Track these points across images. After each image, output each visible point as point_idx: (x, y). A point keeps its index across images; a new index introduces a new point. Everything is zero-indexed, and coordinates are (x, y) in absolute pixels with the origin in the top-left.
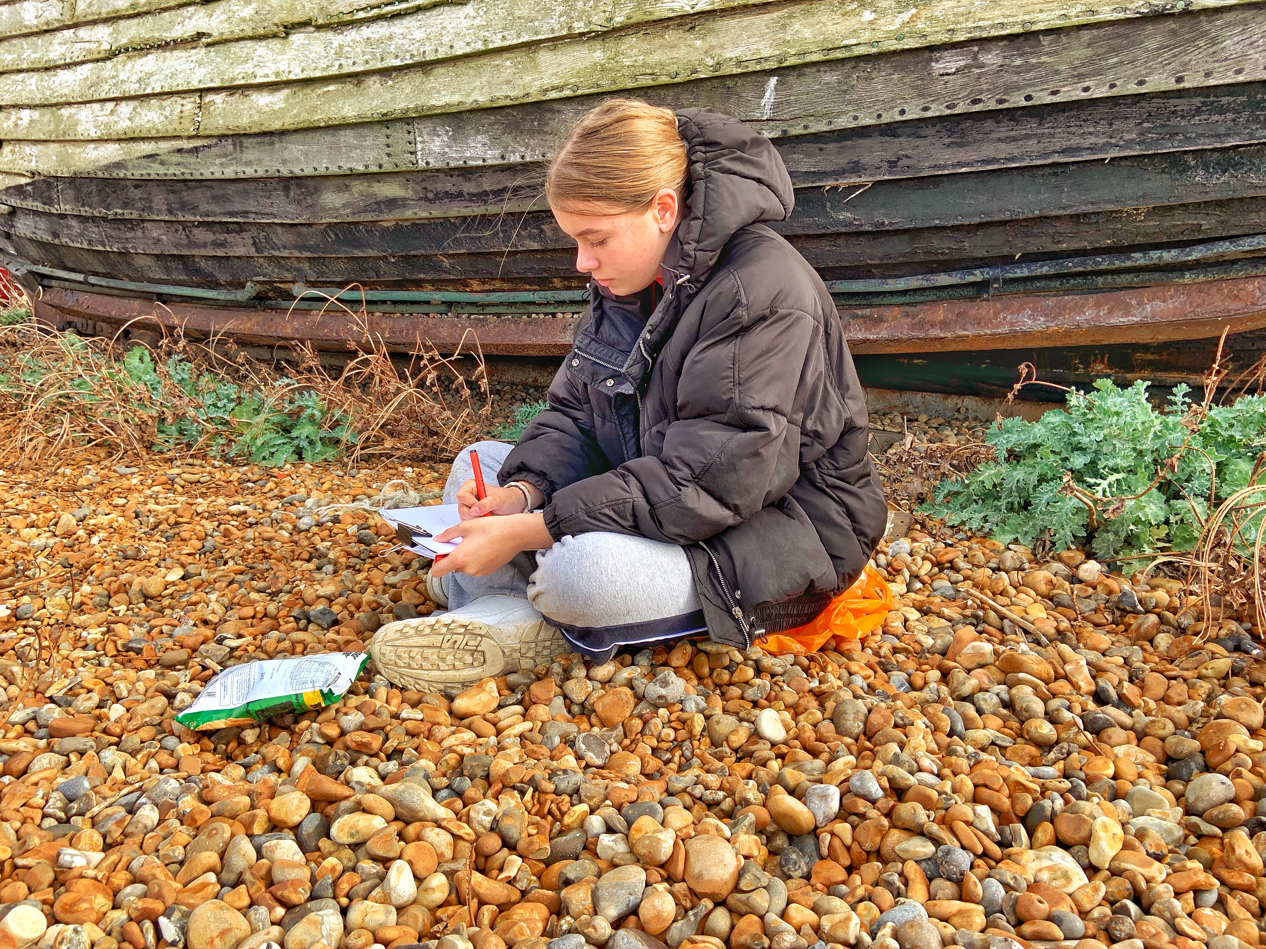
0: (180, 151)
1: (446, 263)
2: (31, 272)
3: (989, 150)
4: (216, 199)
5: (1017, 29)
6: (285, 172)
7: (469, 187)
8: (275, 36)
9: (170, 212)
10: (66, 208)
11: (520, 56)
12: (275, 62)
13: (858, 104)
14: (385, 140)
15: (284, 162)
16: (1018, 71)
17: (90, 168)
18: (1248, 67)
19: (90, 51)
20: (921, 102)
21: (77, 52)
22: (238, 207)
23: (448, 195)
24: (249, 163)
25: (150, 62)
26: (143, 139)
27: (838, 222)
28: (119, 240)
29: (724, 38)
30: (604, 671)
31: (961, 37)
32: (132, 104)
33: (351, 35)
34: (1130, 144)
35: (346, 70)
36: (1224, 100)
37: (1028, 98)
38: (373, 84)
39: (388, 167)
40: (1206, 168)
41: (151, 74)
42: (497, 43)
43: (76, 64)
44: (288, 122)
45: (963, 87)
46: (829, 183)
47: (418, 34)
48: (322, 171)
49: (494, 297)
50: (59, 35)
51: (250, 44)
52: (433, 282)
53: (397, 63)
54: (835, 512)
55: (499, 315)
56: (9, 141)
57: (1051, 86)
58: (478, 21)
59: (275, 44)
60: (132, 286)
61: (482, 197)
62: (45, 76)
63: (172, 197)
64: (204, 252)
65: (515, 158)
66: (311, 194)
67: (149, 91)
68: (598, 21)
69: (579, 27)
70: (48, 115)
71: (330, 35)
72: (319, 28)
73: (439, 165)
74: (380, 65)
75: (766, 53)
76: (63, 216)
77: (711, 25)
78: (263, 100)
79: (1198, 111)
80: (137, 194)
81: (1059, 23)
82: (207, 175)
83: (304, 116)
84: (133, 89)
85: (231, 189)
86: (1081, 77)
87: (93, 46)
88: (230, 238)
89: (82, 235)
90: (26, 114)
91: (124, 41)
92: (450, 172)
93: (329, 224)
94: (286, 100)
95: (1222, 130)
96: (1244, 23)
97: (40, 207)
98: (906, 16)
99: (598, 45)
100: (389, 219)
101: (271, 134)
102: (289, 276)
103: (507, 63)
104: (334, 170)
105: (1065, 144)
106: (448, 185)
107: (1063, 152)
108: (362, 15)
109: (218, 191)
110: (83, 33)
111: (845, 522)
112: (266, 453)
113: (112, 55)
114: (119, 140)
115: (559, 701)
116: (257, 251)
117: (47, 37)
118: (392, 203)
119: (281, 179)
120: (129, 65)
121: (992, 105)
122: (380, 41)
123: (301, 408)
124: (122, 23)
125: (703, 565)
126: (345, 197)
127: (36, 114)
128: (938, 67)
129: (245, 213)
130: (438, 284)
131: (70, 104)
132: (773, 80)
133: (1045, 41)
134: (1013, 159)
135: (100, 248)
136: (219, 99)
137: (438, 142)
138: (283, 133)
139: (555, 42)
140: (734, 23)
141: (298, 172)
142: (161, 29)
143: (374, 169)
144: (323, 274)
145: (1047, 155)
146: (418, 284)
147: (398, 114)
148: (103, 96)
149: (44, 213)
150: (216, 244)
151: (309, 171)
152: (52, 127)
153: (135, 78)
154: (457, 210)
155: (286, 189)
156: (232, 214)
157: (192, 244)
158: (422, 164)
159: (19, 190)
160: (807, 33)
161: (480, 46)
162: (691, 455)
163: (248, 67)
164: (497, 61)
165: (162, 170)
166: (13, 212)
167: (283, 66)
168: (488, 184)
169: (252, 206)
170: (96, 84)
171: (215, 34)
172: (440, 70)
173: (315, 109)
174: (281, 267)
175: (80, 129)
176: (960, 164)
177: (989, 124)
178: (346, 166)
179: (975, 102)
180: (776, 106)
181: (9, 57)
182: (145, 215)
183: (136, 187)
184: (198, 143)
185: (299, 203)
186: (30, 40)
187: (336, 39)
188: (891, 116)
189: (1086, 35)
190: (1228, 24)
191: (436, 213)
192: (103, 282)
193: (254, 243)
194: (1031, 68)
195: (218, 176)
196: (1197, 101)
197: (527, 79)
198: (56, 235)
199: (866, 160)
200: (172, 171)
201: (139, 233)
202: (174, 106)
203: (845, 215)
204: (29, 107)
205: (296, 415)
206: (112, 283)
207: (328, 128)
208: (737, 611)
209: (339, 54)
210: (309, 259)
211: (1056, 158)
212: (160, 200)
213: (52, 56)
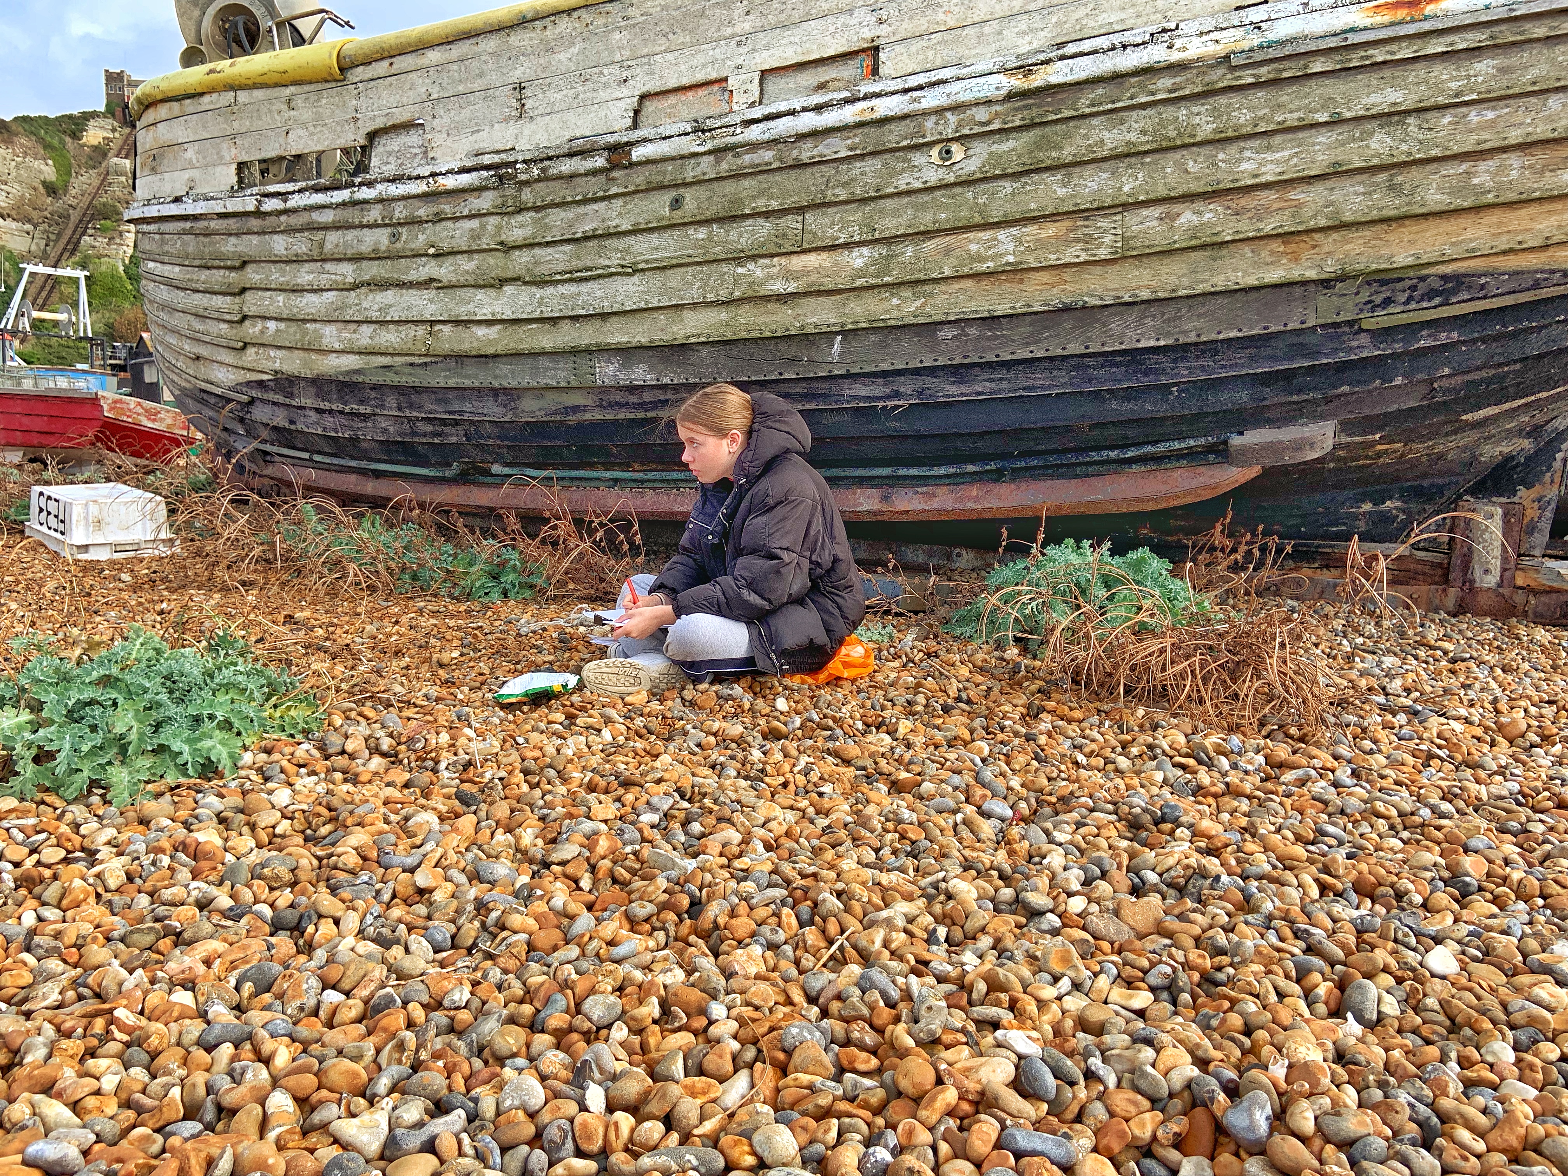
0: (412, 364)
1: (615, 450)
2: (258, 450)
3: (979, 387)
4: (438, 401)
5: (986, 315)
6: (496, 384)
7: (633, 399)
8: (492, 286)
9: (399, 409)
10: (307, 402)
11: (671, 312)
12: (491, 305)
13: (894, 355)
14: (572, 365)
15: (496, 377)
16: (989, 339)
17: (332, 372)
18: (1127, 340)
19: (336, 282)
20: (933, 356)
21: (324, 280)
22: (456, 408)
23: (618, 404)
24: (467, 377)
25: (389, 296)
26: (381, 354)
27: (888, 429)
28: (351, 428)
29: (806, 310)
30: (702, 687)
31: (952, 318)
32: (372, 327)
33: (550, 290)
34: (1064, 385)
35: (545, 315)
36: (1118, 359)
37: (997, 356)
38: (566, 326)
39: (574, 383)
40: (1116, 399)
41: (390, 306)
42: (655, 304)
43: (322, 290)
44: (500, 349)
45: (958, 347)
46: (880, 404)
47: (599, 294)
48: (524, 384)
49: (650, 476)
50: (307, 265)
51: (471, 290)
52: (602, 464)
53: (584, 312)
54: (830, 605)
55: (654, 489)
56: (254, 345)
57: (1011, 349)
58: (641, 288)
59: (492, 292)
60: (353, 463)
61: (643, 406)
62: (292, 296)
63: (402, 399)
64: (423, 440)
65: (666, 381)
66: (514, 400)
67: (388, 318)
68: (723, 295)
69: (711, 297)
70: (294, 327)
71: (533, 289)
72: (526, 283)
73: (612, 383)
74: (570, 313)
75: (833, 321)
76: (301, 408)
77: (797, 301)
78: (481, 332)
79: (1103, 366)
80: (373, 394)
81: (1010, 312)
82: (433, 383)
83: (512, 345)
84: (375, 315)
85: (451, 395)
86: (1028, 344)
87: (339, 278)
88: (446, 430)
89: (317, 423)
90: (272, 325)
91: (367, 277)
92: (619, 388)
93: (527, 423)
94: (499, 332)
95: (1119, 377)
96: (1121, 314)
97: (281, 399)
98: (918, 303)
99: (723, 308)
100: (572, 419)
101: (486, 356)
102: (490, 458)
103: (662, 317)
104: (534, 383)
105: (1025, 384)
106: (618, 397)
107: (1024, 389)
108: (558, 277)
109: (440, 395)
110: (328, 266)
111: (836, 612)
112: (482, 593)
113: (355, 287)
114: (360, 353)
115: (679, 700)
116: (468, 439)
117: (295, 265)
118: (576, 409)
119: (493, 389)
120: (371, 296)
121: (976, 360)
122: (571, 296)
123: (506, 561)
124: (365, 263)
125: (755, 633)
126: (541, 403)
127: (282, 326)
128: (941, 334)
129: (461, 413)
130: (608, 466)
131: (315, 321)
132: (839, 338)
133: (1004, 321)
134: (994, 393)
135: (333, 434)
136: (446, 329)
137: (611, 367)
138: (496, 356)
139: (694, 306)
140: (811, 300)
141: (505, 384)
142: (399, 271)
143: (563, 384)
144: (517, 457)
145: (1015, 391)
146: (592, 466)
147: (583, 347)
148: (348, 318)
149: (285, 405)
150: (435, 434)
151: (514, 384)
152: (298, 337)
153: (376, 307)
154: (623, 415)
155: (496, 396)
156: (450, 413)
157: (414, 434)
158: (599, 382)
159: (261, 384)
160: (858, 310)
161: (642, 305)
162: (745, 574)
163: (471, 307)
164: (655, 315)
165: (396, 379)
166: (252, 401)
167: (498, 309)
168: (647, 397)
169: (467, 407)
170: (342, 308)
171: (445, 280)
172: (613, 319)
173: (521, 340)
174: (484, 452)
175: (325, 341)
176: (962, 395)
177: (976, 371)
178: (543, 381)
179: (965, 357)
180: (841, 354)
181: (258, 277)
182: (378, 411)
183: (372, 389)
184: (427, 360)
185: (505, 406)
186: (278, 266)
187: (539, 293)
188: (915, 364)
189: (1028, 319)
190: (1110, 315)
191: (608, 417)
192: (327, 460)
193: (466, 435)
194: (997, 338)
195: (442, 385)
196: (1101, 359)
197: (675, 329)
198: (292, 422)
199: (903, 389)
200: (404, 379)
201: (370, 424)
202: (409, 332)
203: (894, 424)
204: (276, 319)
205: (503, 564)
206: (336, 461)
207: (530, 354)
208: (773, 655)
209: (540, 303)
210: (508, 447)
211: (1021, 393)
212: (391, 401)
213: (299, 281)
